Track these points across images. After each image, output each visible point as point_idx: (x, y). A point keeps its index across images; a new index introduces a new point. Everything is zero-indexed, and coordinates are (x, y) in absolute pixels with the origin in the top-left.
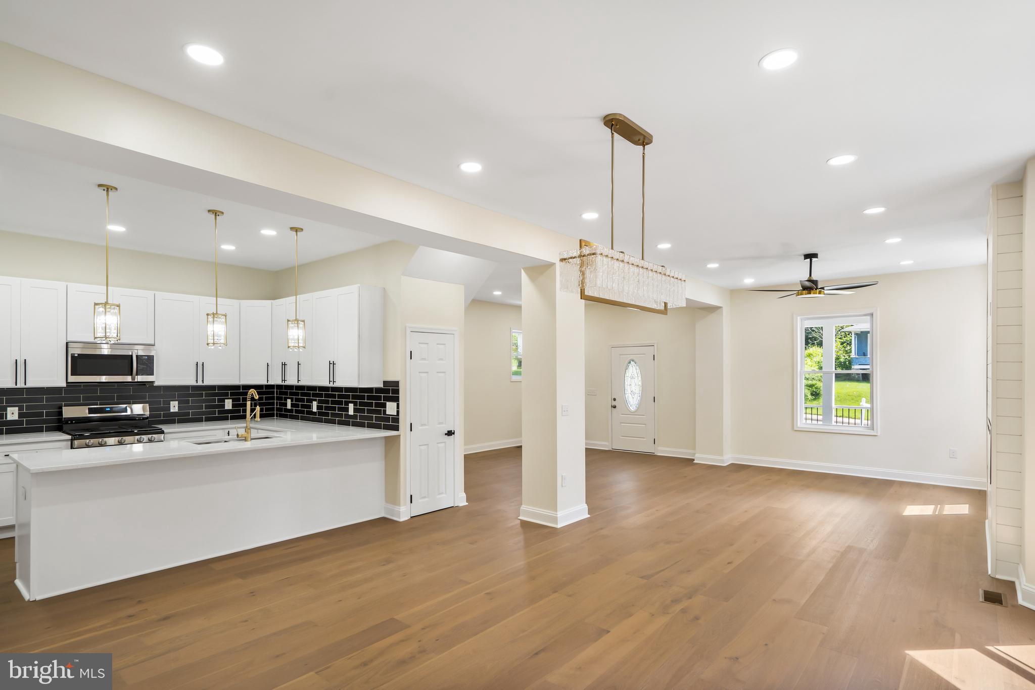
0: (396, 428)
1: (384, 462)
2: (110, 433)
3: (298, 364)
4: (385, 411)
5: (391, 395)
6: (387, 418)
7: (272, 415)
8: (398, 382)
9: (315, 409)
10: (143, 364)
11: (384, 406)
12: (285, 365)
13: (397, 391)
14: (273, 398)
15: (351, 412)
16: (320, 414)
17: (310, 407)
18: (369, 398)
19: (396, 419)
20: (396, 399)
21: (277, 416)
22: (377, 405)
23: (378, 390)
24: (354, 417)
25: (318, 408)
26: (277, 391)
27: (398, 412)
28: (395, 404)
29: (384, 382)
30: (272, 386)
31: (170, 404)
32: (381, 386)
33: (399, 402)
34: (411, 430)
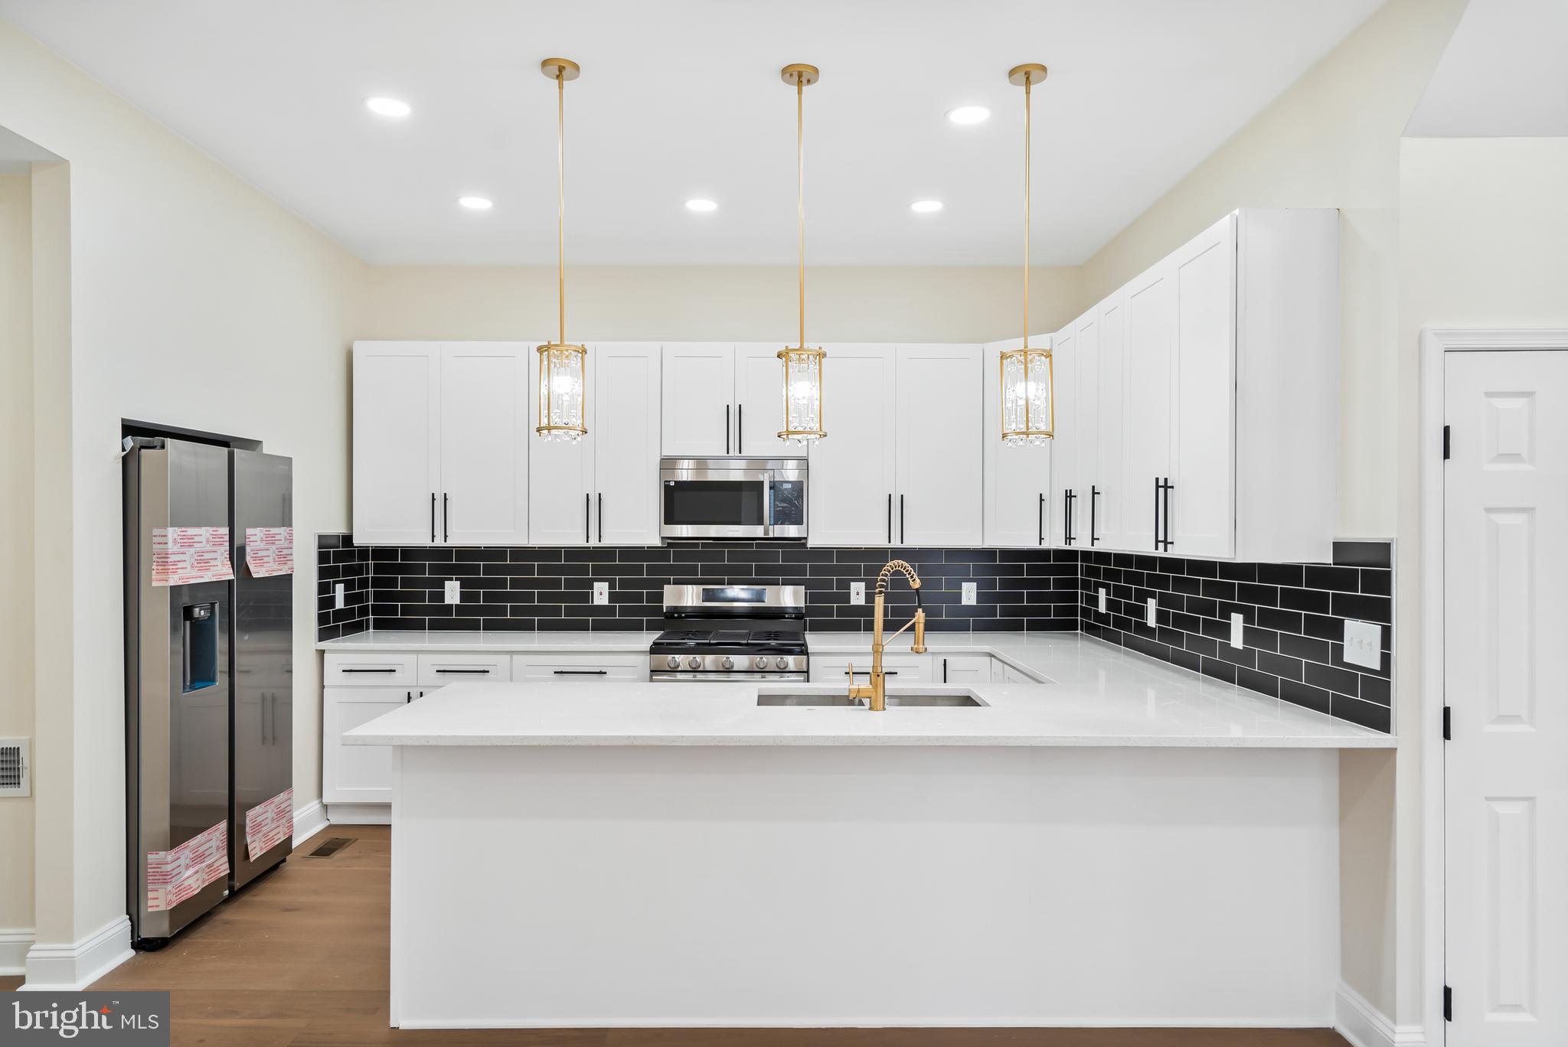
0: (1381, 721)
1: (1334, 833)
2: (710, 644)
3: (1094, 493)
4: (1339, 650)
5: (1360, 594)
6: (1349, 676)
7: (1070, 626)
8: (1386, 547)
9: (1151, 621)
10: (783, 501)
11: (1337, 631)
12: (1071, 497)
13: (1381, 581)
14: (1073, 583)
15: (1237, 640)
16: (1164, 634)
17: (1141, 612)
18: (1289, 598)
19: (1379, 683)
20: (1379, 611)
21: (1082, 630)
22: (1314, 625)
23: (1317, 574)
24: (1244, 656)
25: (1161, 617)
26: (1082, 566)
27: (1386, 659)
28: (1374, 630)
29: (1338, 547)
30: (1072, 555)
31: (849, 588)
32: (1327, 558)
33: (1389, 621)
34: (1447, 735)
